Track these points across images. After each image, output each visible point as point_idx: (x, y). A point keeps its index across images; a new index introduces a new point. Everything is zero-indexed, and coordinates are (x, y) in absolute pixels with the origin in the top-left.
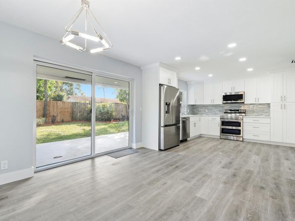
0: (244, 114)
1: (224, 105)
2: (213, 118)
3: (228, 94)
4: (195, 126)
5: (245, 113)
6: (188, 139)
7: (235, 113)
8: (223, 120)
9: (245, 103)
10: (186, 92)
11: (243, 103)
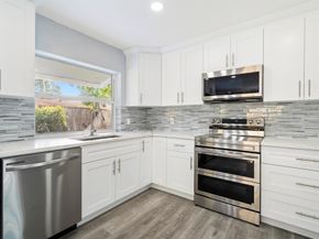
0: (261, 133)
1: (208, 107)
2: (177, 142)
3: (224, 74)
4: (117, 171)
5: (262, 129)
6: (79, 224)
7: (238, 128)
8: (201, 150)
9: (265, 100)
10: (120, 76)
11: (260, 99)
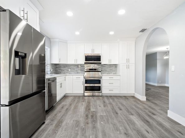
4: (61, 87)
11: (101, 63)
